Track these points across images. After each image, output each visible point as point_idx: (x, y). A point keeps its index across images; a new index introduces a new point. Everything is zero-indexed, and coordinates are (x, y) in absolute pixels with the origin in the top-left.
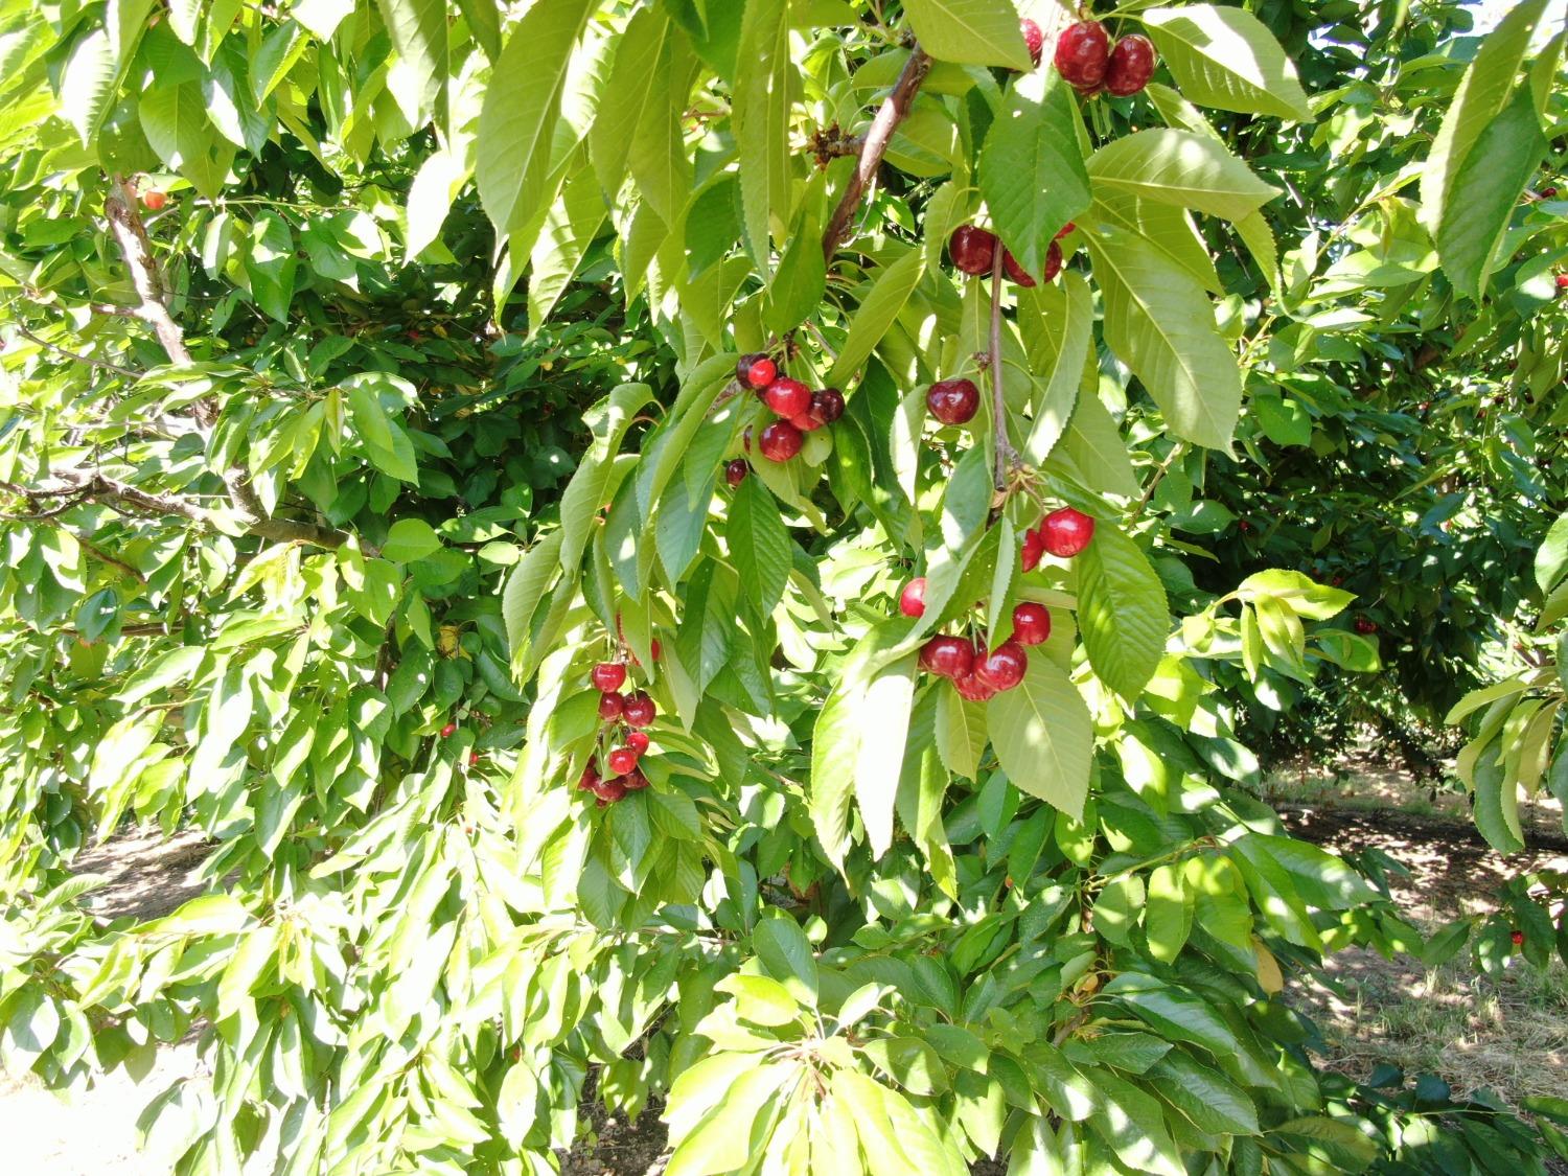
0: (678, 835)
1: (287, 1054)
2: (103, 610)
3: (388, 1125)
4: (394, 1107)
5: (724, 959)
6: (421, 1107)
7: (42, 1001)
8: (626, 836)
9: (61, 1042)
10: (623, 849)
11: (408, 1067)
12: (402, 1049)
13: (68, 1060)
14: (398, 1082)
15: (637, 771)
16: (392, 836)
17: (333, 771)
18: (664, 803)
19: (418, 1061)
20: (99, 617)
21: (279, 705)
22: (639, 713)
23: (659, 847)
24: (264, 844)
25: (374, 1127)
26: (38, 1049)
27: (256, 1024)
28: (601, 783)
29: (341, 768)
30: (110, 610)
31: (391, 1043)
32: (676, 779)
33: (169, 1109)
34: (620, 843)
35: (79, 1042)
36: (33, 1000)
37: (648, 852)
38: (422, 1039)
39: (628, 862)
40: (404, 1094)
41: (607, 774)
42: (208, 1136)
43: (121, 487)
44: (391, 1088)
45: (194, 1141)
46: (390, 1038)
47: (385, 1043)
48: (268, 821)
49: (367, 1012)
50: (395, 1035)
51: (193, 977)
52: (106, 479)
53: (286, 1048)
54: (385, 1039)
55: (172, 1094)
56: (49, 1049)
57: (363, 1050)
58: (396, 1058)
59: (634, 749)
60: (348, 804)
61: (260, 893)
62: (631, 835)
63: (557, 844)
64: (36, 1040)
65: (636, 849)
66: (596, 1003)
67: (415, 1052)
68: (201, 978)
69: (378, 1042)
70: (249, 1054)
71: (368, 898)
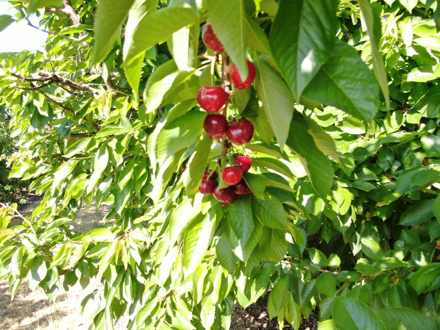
0: (272, 226)
1: (126, 286)
2: (66, 126)
3: (158, 318)
4: (161, 312)
5: (292, 272)
6: (170, 314)
7: (42, 263)
8: (238, 225)
9: (48, 277)
10: (236, 233)
11: (167, 296)
12: (165, 289)
13: (50, 285)
14: (163, 302)
15: (242, 182)
16: (161, 209)
17: (142, 184)
18: (263, 204)
19: (171, 294)
20: (64, 129)
21: (119, 159)
22: (239, 131)
23: (260, 232)
24: (118, 210)
25: (154, 319)
26: (39, 280)
27: (116, 275)
28: (217, 190)
29: (144, 183)
30: (68, 127)
31: (160, 287)
32: (270, 190)
33: (90, 301)
34: (234, 230)
35: (54, 278)
36: (39, 262)
37: (252, 236)
38: (172, 287)
39: (239, 241)
40: (165, 307)
41: (222, 184)
42: (103, 311)
43: (65, 80)
44: (160, 303)
45: (98, 313)
46: (160, 285)
47: (158, 288)
48: (119, 202)
49: (152, 275)
50: (161, 285)
51: (95, 256)
52: (59, 77)
53: (126, 284)
54: (158, 286)
55: (91, 296)
56: (43, 280)
57: (151, 288)
58: (162, 293)
59: (241, 167)
60: (147, 197)
61: (120, 227)
62: (241, 225)
63: (195, 228)
64: (39, 276)
65: (244, 233)
66: (234, 287)
67: (169, 291)
68: (97, 257)
69: (155, 287)
70: (114, 285)
71: (153, 232)
